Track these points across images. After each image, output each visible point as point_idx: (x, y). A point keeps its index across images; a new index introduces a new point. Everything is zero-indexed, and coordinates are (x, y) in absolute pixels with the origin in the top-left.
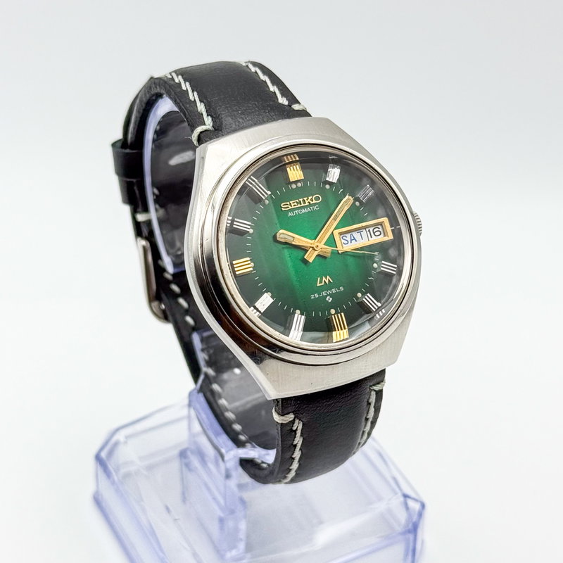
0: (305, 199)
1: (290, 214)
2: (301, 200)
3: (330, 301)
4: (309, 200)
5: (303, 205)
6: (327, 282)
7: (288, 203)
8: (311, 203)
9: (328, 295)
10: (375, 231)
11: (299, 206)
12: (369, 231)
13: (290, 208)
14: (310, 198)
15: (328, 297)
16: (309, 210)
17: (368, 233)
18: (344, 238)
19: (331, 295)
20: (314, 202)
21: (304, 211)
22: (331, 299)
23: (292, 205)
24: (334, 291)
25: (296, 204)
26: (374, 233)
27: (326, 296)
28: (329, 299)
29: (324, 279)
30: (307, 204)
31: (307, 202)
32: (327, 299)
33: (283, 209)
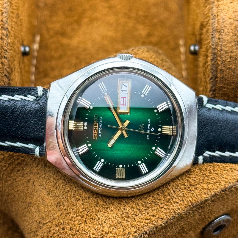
0: (94, 124)
1: (100, 136)
3: (153, 129)
5: (97, 127)
7: (94, 135)
8: (97, 121)
9: (150, 129)
11: (97, 129)
13: (97, 134)
14: (94, 121)
15: (151, 129)
16: (101, 124)
17: (123, 92)
19: (151, 128)
22: (153, 128)
23: (95, 132)
24: (149, 125)
25: (95, 130)
27: (151, 131)
28: (152, 129)
30: (97, 124)
32: (152, 130)
33: (96, 139)
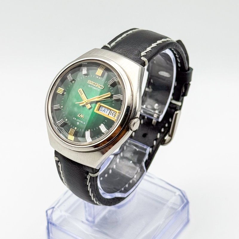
0: (97, 84)
1: (89, 86)
2: (96, 83)
3: (78, 124)
4: (98, 86)
5: (95, 85)
6: (82, 117)
7: (91, 81)
8: (98, 87)
10: (113, 113)
11: (93, 85)
12: (111, 112)
13: (90, 83)
14: (99, 85)
15: (78, 122)
16: (96, 89)
18: (102, 108)
20: (99, 87)
21: (94, 88)
22: (79, 124)
23: (92, 83)
24: (82, 122)
25: (93, 83)
26: (112, 114)
28: (78, 123)
29: (81, 115)
31: (97, 85)
33: (88, 82)
